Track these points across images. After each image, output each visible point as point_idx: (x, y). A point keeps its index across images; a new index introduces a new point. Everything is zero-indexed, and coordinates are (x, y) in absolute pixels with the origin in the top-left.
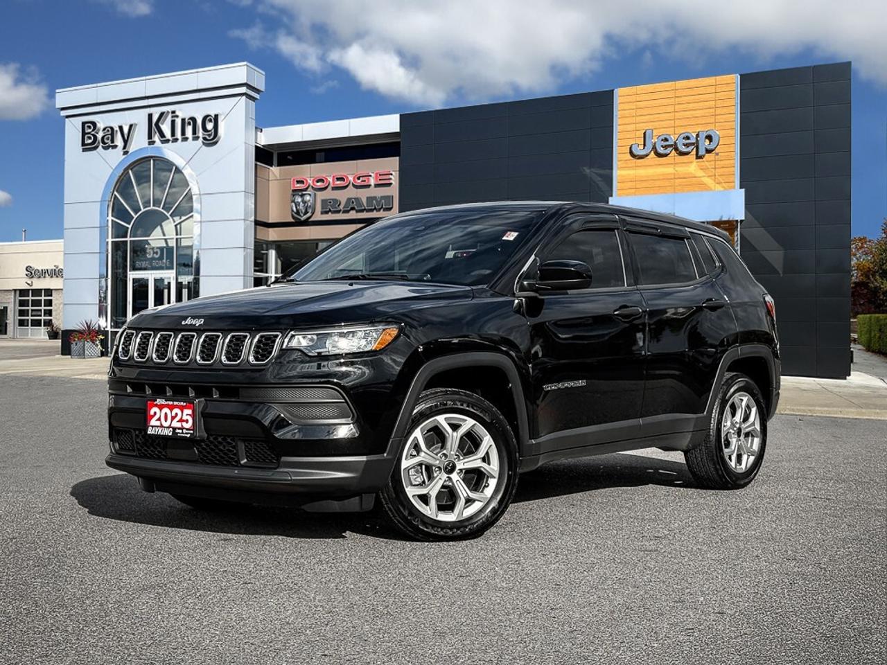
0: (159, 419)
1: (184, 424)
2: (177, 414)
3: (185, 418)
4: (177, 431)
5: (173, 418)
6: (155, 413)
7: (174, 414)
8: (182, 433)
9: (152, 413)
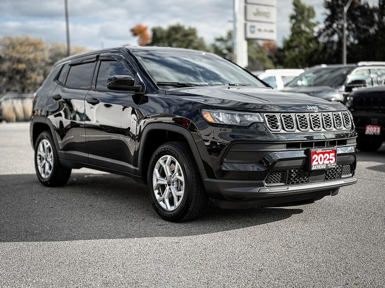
0: (317, 161)
1: (331, 161)
2: (326, 157)
3: (331, 158)
4: (328, 165)
5: (325, 159)
6: (315, 158)
7: (325, 157)
8: (331, 166)
9: (313, 158)
